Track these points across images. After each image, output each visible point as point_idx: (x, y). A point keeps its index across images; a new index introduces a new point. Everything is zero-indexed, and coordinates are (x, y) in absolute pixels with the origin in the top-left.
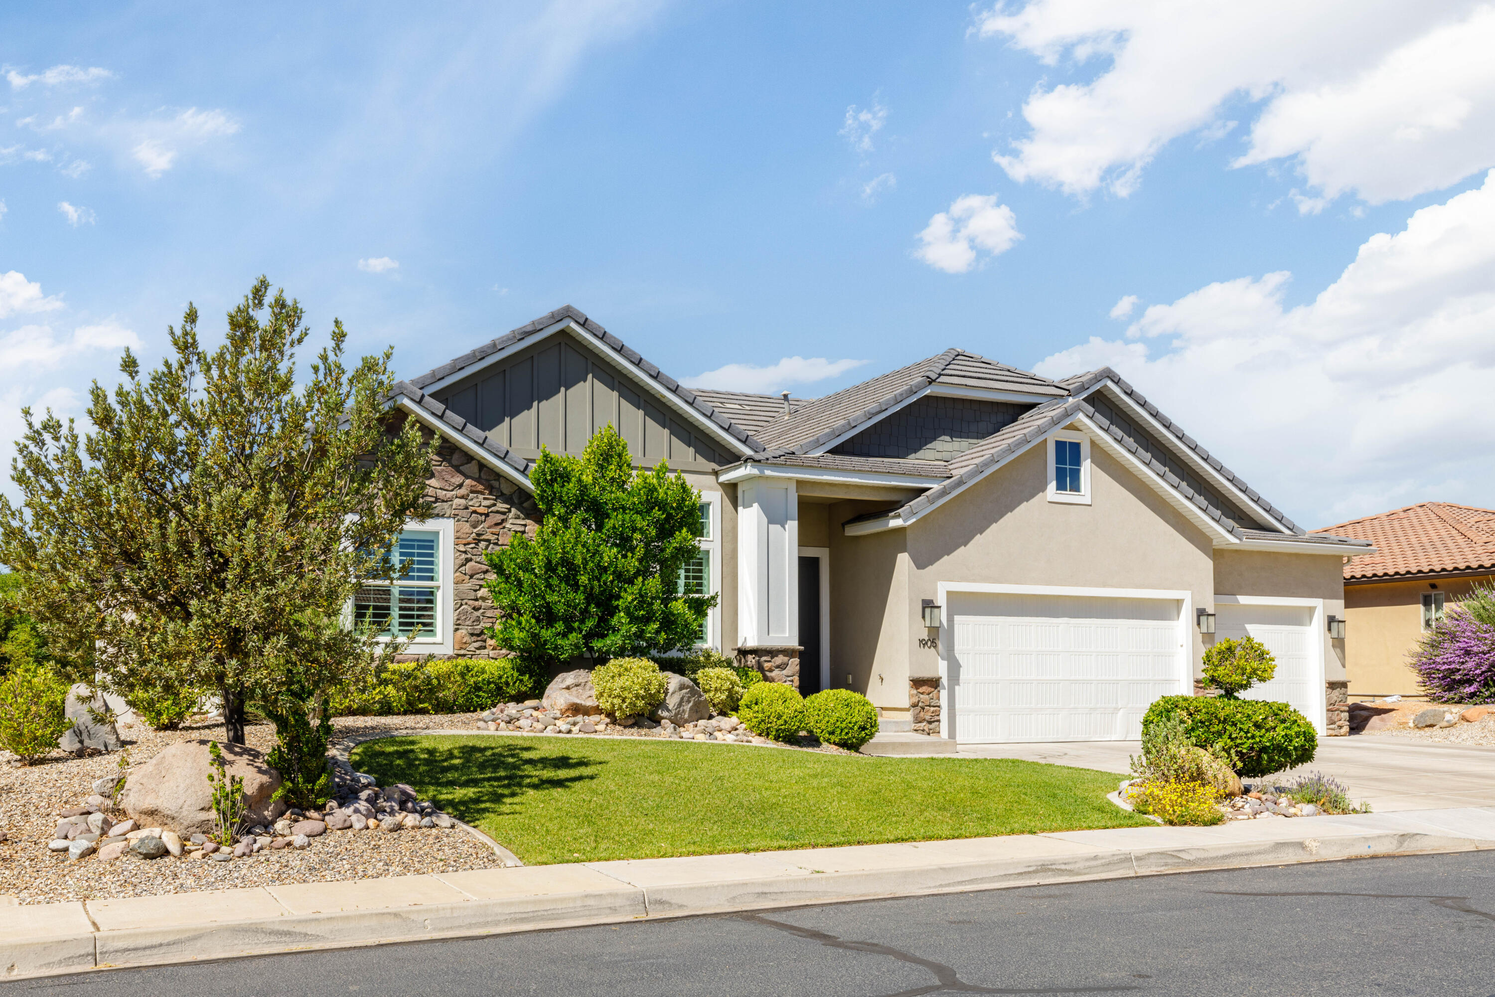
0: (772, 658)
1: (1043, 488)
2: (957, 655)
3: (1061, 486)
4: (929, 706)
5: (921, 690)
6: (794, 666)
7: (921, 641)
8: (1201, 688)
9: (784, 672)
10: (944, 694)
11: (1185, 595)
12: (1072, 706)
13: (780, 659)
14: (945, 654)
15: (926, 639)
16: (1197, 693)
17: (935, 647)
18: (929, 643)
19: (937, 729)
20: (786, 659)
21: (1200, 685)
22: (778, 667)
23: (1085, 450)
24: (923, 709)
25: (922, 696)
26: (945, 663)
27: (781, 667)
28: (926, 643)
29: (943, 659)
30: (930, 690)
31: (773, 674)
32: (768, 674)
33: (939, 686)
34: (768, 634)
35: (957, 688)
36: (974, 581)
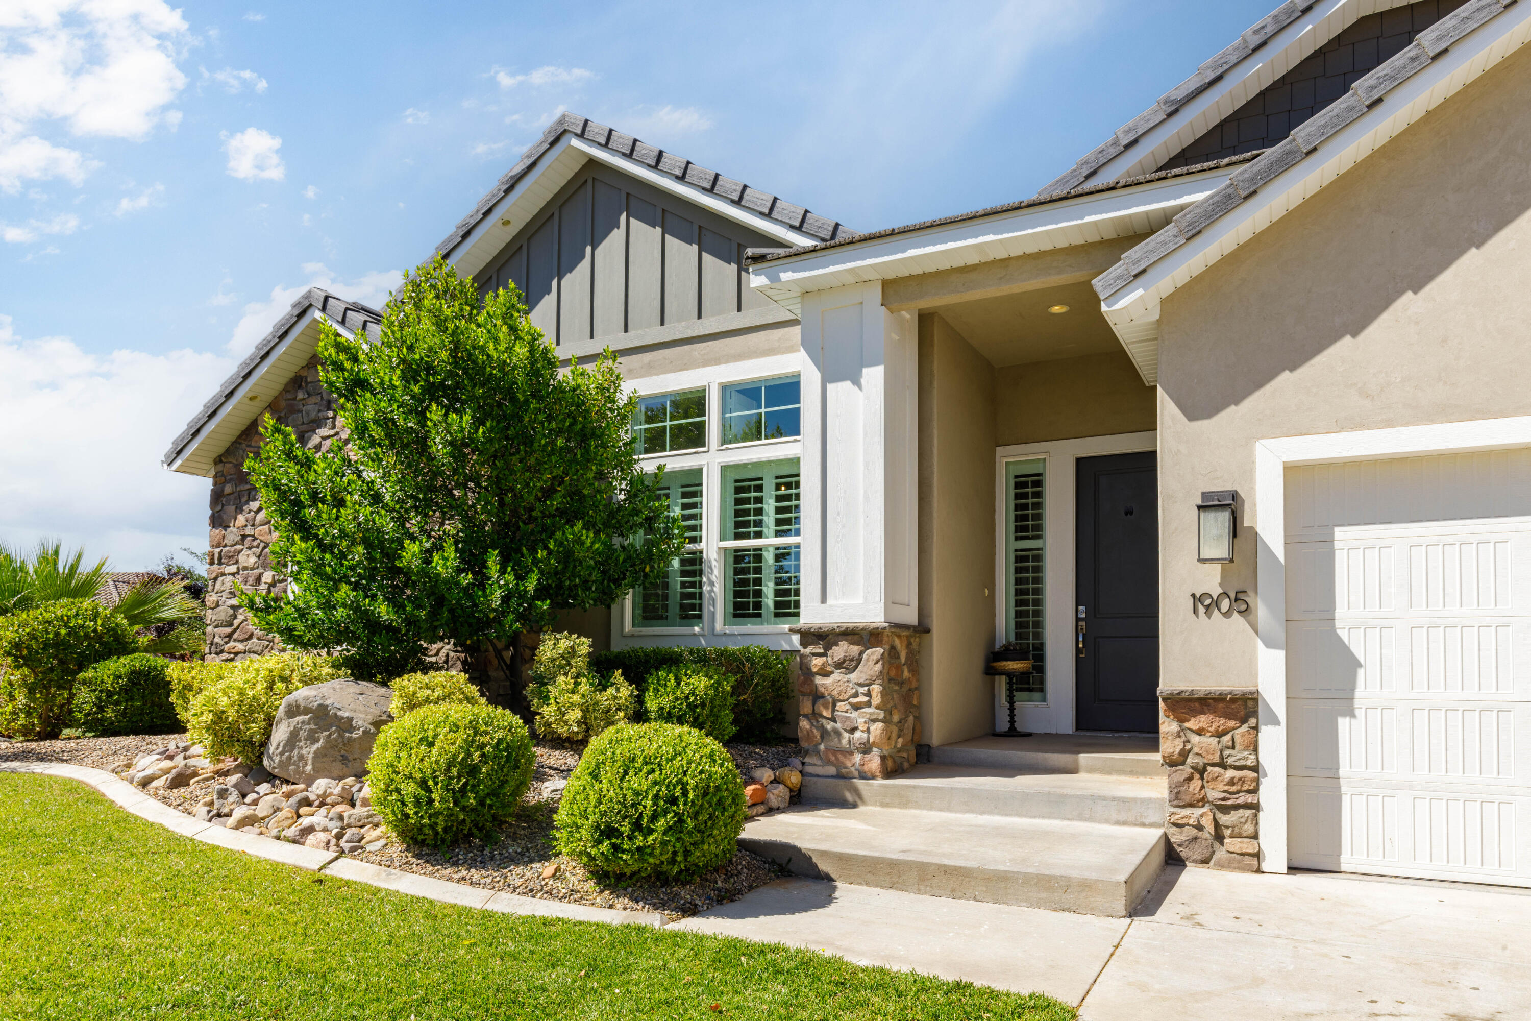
0: (827, 648)
2: (1343, 634)
4: (1223, 765)
5: (1192, 724)
6: (871, 663)
7: (1197, 599)
9: (853, 677)
13: (841, 650)
14: (1281, 635)
15: (1216, 591)
17: (1246, 612)
18: (1225, 604)
19: (1249, 829)
20: (855, 650)
22: (839, 665)
24: (1202, 772)
25: (1195, 739)
26: (1280, 656)
27: (847, 665)
28: (1217, 604)
29: (1270, 644)
30: (1222, 723)
31: (828, 681)
32: (819, 680)
33: (1255, 713)
34: (824, 600)
35: (1343, 723)
36: (1390, 423)
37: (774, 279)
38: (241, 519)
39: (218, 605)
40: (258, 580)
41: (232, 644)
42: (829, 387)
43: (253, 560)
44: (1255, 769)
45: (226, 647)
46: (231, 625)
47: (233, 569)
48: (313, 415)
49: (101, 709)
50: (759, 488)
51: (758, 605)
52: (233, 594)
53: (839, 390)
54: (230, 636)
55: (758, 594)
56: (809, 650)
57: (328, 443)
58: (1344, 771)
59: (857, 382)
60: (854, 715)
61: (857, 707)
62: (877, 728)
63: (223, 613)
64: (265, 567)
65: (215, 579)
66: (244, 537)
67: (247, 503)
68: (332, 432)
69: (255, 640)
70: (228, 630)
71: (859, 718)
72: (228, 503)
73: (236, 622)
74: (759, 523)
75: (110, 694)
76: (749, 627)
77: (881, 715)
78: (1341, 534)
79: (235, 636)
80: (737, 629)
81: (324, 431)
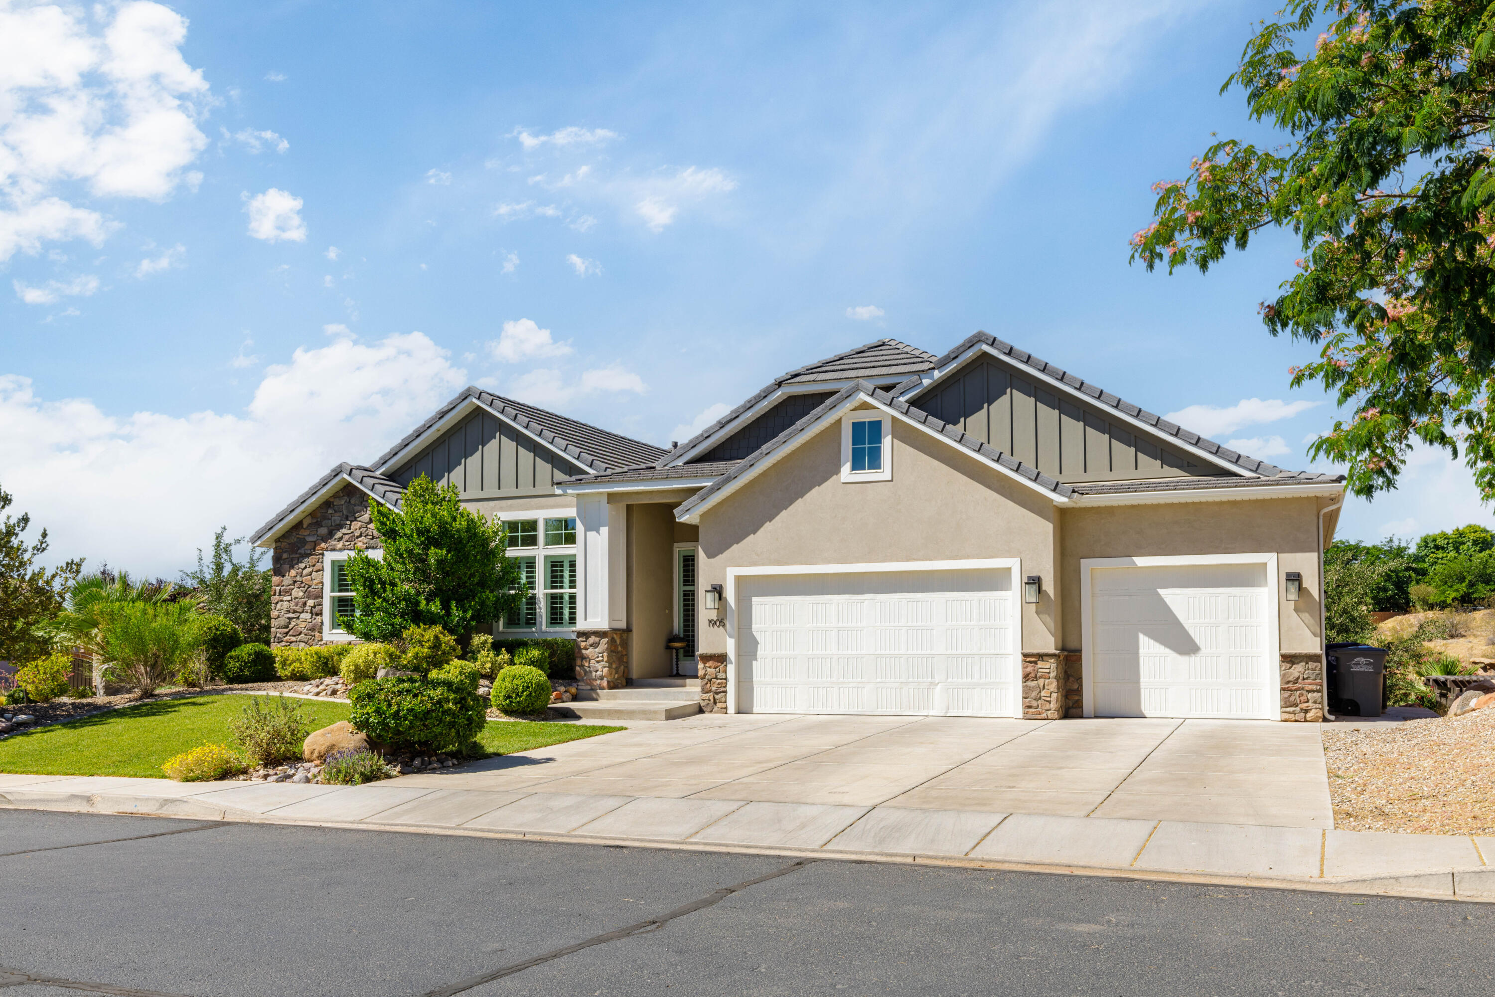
0: (587, 638)
1: (837, 471)
2: (754, 633)
3: (857, 465)
4: (716, 678)
5: (707, 665)
6: (604, 644)
7: (710, 621)
8: (1030, 662)
9: (597, 650)
10: (731, 670)
11: (1013, 563)
12: (879, 680)
13: (592, 639)
14: (734, 634)
15: (715, 619)
16: (1027, 667)
17: (724, 626)
18: (719, 623)
19: (723, 699)
20: (597, 639)
21: (1028, 659)
22: (591, 645)
23: (886, 427)
24: (710, 680)
25: (709, 669)
26: (734, 641)
27: (595, 645)
28: (715, 623)
29: (730, 637)
30: (716, 664)
31: (587, 652)
32: (584, 651)
33: (726, 660)
34: (586, 619)
35: (754, 663)
36: (763, 565)
37: (565, 491)
38: (293, 572)
39: (279, 617)
40: (305, 604)
41: (288, 637)
42: (588, 533)
43: (301, 594)
44: (726, 679)
45: (285, 639)
46: (287, 627)
47: (289, 598)
48: (338, 522)
49: (241, 670)
50: (562, 566)
51: (562, 619)
52: (288, 612)
53: (591, 535)
54: (287, 633)
55: (562, 613)
56: (580, 639)
57: (347, 537)
58: (754, 679)
59: (598, 532)
60: (597, 665)
61: (598, 662)
62: (606, 670)
63: (282, 621)
64: (309, 598)
65: (277, 603)
66: (295, 582)
67: (297, 564)
68: (349, 532)
69: (302, 635)
70: (286, 630)
71: (599, 666)
72: (284, 563)
73: (291, 626)
74: (562, 582)
75: (246, 663)
76: (558, 629)
77: (607, 665)
78: (755, 600)
79: (290, 633)
80: (552, 630)
81: (344, 531)
